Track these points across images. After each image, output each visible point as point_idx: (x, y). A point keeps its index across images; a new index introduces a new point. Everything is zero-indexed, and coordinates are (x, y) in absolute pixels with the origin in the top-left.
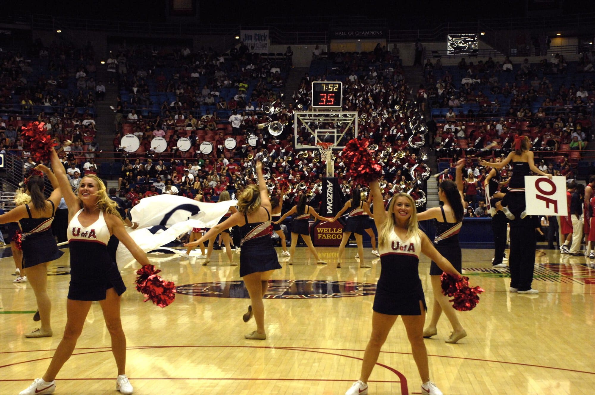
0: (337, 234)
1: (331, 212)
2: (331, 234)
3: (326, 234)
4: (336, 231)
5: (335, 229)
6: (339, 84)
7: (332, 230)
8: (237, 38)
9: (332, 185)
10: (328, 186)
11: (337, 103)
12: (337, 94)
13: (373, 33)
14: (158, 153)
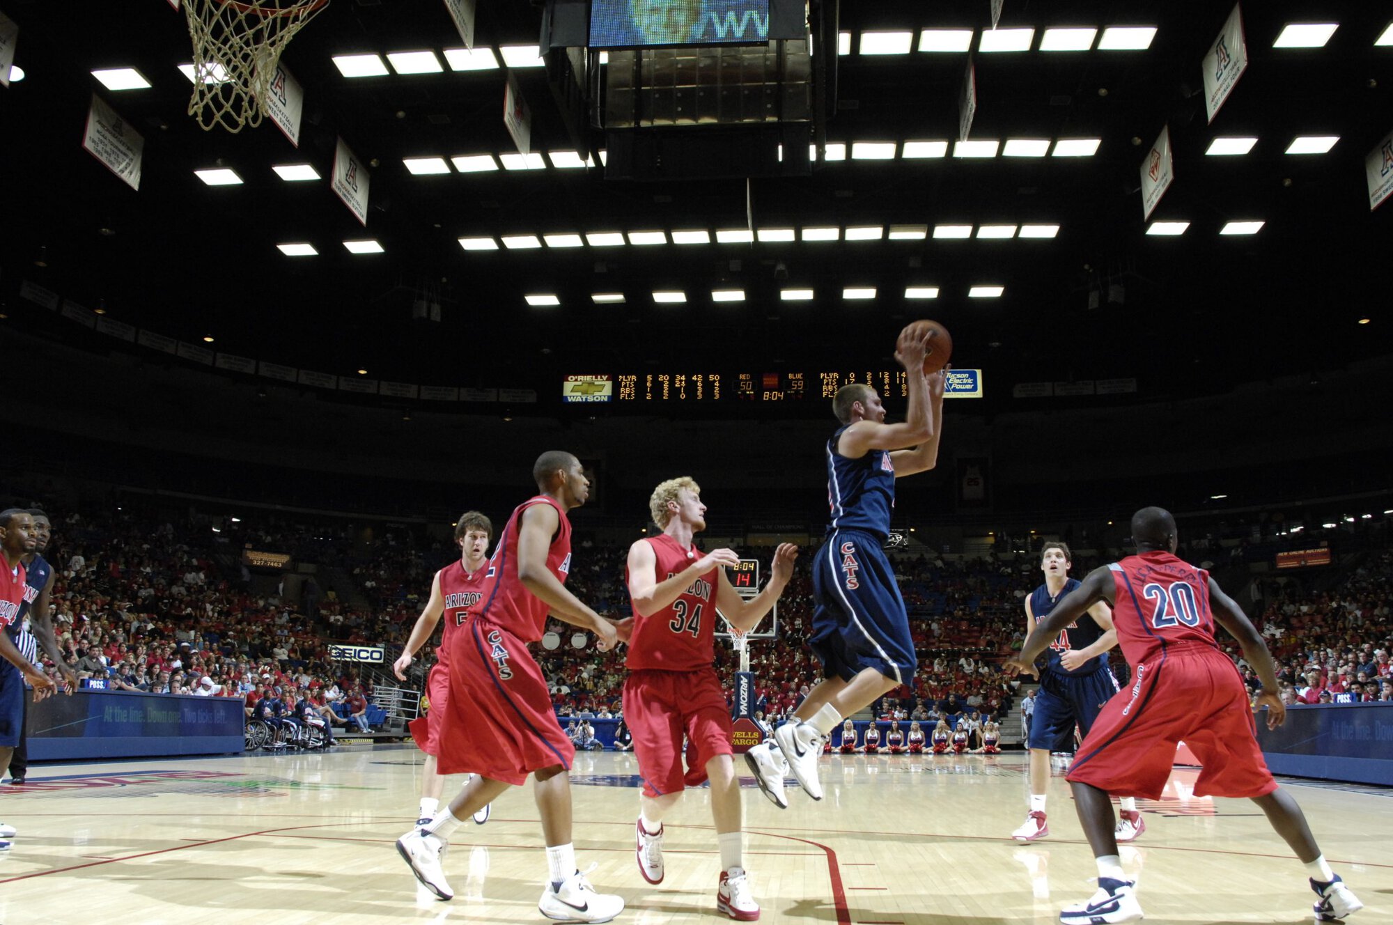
0: (752, 739)
1: (746, 713)
2: (746, 739)
3: (739, 739)
4: (752, 735)
5: (749, 733)
6: (755, 563)
7: (746, 734)
8: (644, 530)
9: (746, 681)
10: (742, 682)
11: (752, 584)
12: (753, 573)
13: (794, 527)
14: (549, 651)
